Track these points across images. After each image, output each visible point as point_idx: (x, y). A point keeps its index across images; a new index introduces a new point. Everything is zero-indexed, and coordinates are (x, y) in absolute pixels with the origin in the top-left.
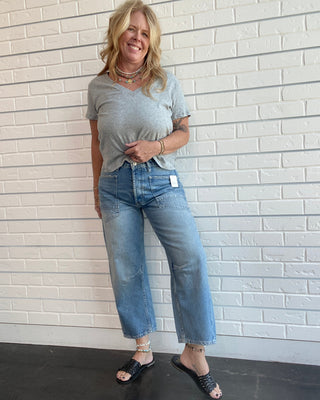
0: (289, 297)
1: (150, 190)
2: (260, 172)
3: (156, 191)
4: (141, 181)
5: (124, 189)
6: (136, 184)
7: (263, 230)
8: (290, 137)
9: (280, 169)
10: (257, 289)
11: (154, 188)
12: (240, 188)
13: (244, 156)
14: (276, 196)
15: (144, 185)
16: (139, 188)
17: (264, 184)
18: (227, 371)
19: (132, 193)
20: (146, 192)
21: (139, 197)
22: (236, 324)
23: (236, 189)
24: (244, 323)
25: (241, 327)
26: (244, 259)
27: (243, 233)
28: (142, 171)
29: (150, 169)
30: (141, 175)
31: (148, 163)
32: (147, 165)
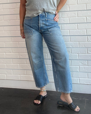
1: (46, 25)
3: (48, 25)
4: (43, 21)
5: (35, 24)
6: (41, 22)
10: (85, 65)
11: (47, 24)
13: (80, 11)
15: (44, 22)
16: (41, 24)
18: (73, 98)
19: (38, 26)
20: (44, 26)
21: (41, 28)
22: (77, 79)
23: (77, 24)
24: (80, 78)
25: (79, 80)
26: (80, 53)
27: (80, 42)
28: (43, 17)
29: (47, 16)
30: (43, 18)
31: (46, 13)
32: (45, 14)
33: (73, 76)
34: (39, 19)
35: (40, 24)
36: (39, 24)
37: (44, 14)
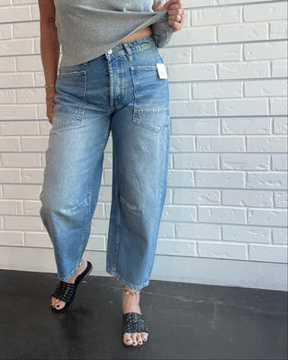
0: (252, 212)
2: (218, 66)
4: (121, 75)
7: (222, 134)
8: (254, 24)
9: (242, 63)
10: (214, 203)
12: (195, 85)
13: (199, 48)
14: (237, 94)
16: (118, 85)
17: (223, 81)
18: (180, 298)
22: (190, 243)
23: (190, 85)
24: (199, 242)
25: (195, 246)
26: (199, 167)
27: (199, 137)
28: (120, 62)
29: (131, 58)
30: (119, 66)
31: (129, 50)
32: (126, 52)
33: (179, 234)
34: (108, 70)
35: (112, 87)
36: (109, 86)
37: (122, 53)
